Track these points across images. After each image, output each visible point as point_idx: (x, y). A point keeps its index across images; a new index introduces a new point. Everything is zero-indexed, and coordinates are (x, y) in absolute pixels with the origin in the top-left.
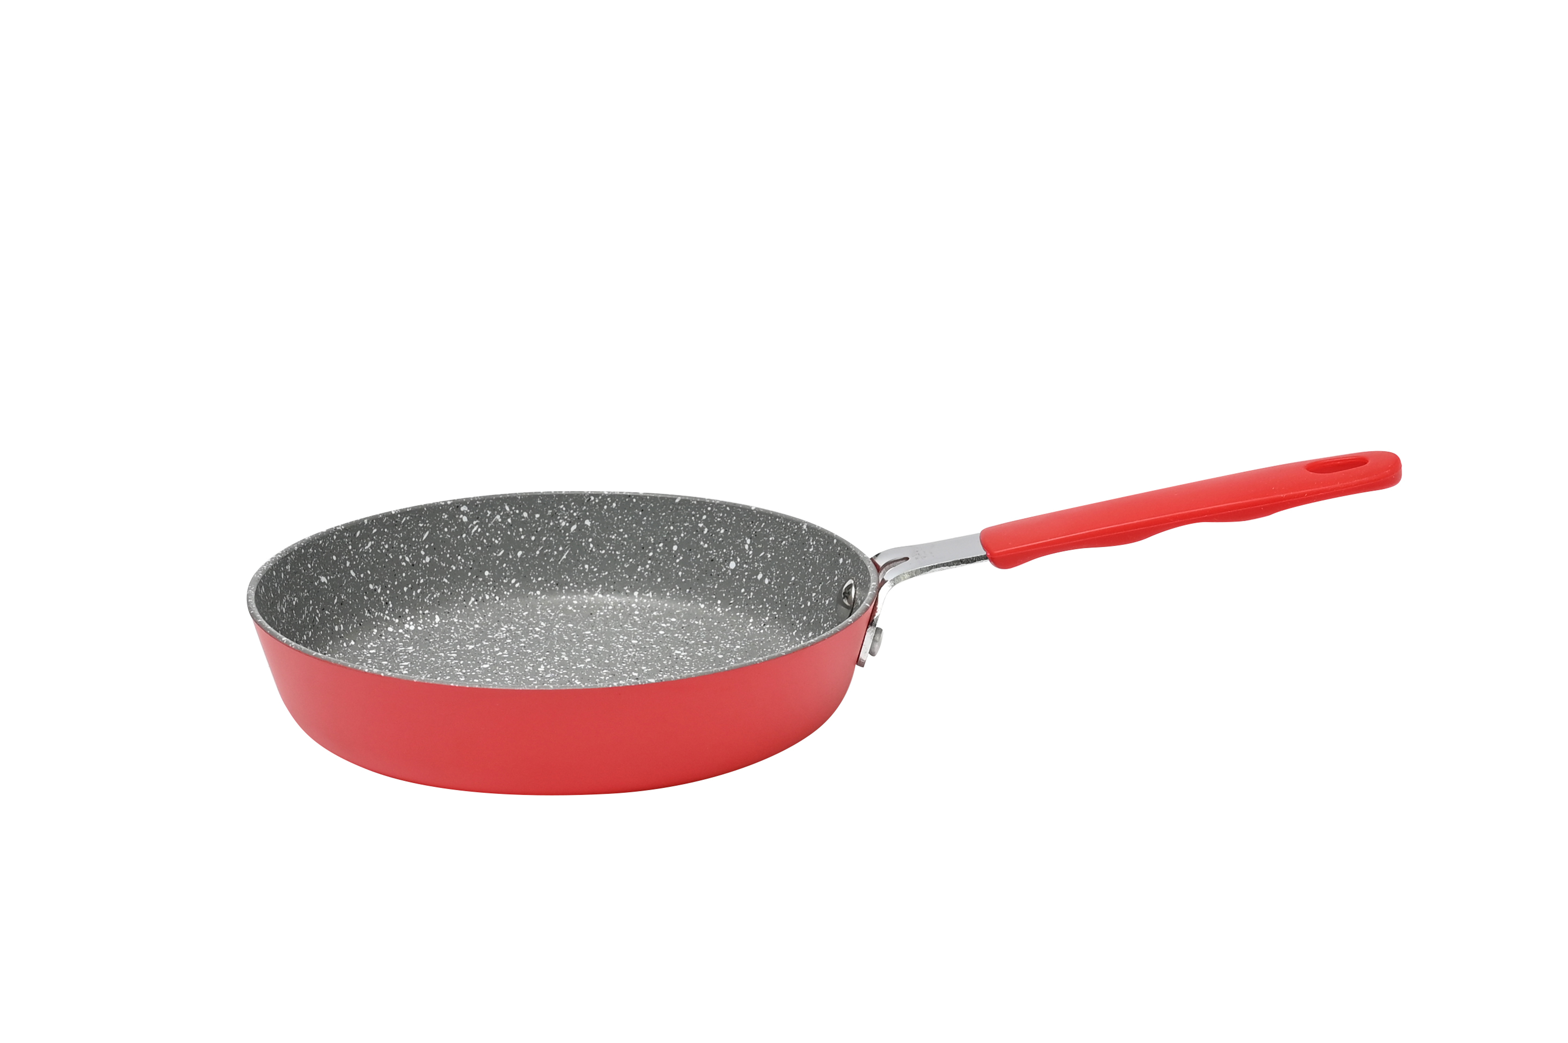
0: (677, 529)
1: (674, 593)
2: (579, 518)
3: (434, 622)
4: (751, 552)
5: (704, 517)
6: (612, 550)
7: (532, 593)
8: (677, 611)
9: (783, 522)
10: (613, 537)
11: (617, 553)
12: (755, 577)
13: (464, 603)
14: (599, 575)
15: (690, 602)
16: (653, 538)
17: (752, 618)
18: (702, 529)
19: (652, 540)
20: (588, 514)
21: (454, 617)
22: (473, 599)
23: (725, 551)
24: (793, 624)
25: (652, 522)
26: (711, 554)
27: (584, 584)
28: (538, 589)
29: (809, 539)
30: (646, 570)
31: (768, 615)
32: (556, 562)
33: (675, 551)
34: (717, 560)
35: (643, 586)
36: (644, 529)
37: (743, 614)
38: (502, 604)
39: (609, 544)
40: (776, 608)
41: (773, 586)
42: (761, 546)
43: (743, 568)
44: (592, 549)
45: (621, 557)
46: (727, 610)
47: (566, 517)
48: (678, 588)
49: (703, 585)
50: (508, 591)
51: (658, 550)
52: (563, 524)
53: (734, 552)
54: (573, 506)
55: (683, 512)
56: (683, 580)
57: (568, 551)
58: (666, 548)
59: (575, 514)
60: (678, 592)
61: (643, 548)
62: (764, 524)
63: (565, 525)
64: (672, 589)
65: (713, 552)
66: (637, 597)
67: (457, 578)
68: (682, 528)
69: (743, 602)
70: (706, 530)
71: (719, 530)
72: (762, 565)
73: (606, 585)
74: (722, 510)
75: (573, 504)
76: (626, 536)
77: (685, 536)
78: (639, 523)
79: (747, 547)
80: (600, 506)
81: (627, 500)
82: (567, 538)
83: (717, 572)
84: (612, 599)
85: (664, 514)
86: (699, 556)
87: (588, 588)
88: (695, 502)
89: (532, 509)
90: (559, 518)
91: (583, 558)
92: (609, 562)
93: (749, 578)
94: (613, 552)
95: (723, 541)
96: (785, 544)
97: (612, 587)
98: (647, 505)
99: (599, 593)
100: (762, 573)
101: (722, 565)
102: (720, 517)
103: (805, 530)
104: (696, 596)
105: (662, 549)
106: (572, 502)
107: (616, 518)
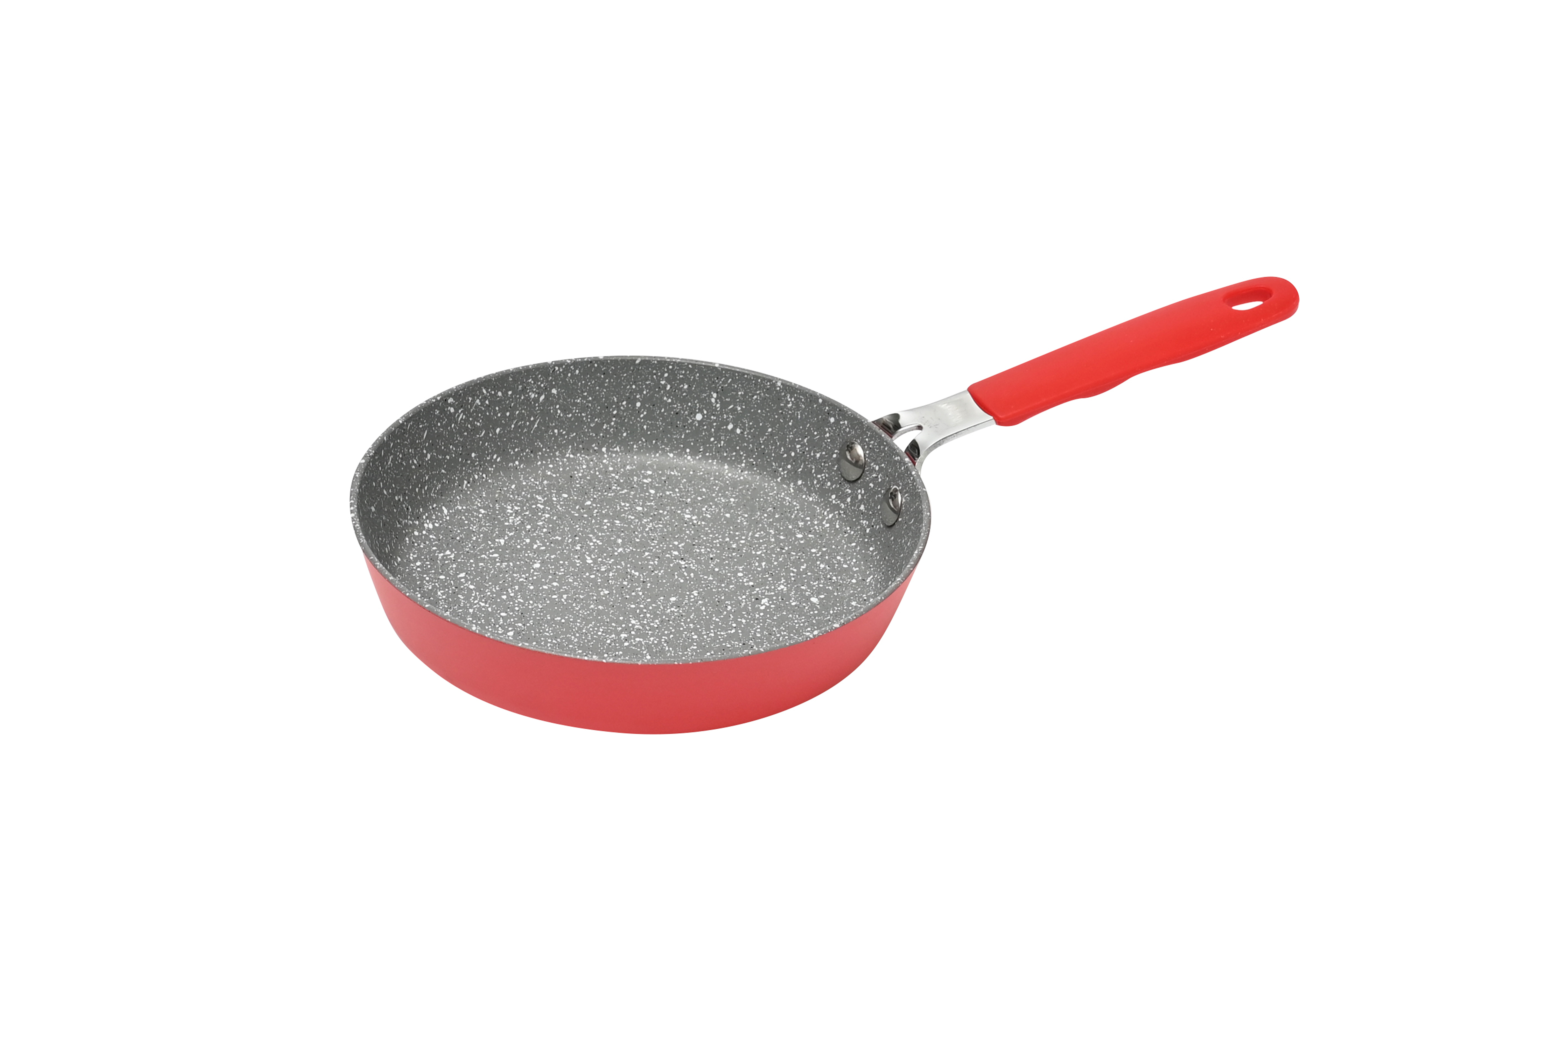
0: (639, 388)
1: (641, 445)
2: (546, 389)
3: (444, 515)
4: (718, 405)
5: (666, 375)
6: (578, 413)
7: (512, 464)
8: (648, 463)
9: (752, 378)
10: (579, 401)
11: (583, 414)
12: (725, 427)
13: (460, 487)
14: (568, 437)
15: (658, 452)
16: (616, 397)
17: (726, 464)
18: (665, 386)
19: (615, 399)
20: (554, 383)
21: (457, 505)
22: (466, 482)
23: (690, 404)
24: (775, 471)
25: (614, 383)
26: (675, 408)
27: (555, 447)
28: (516, 460)
29: (785, 396)
30: (611, 427)
31: (744, 461)
32: (529, 432)
33: (639, 408)
34: (682, 412)
35: (610, 441)
36: (607, 390)
37: (715, 461)
38: (490, 481)
39: (575, 408)
40: (753, 456)
41: (746, 436)
42: (729, 400)
43: (711, 419)
44: (560, 414)
45: (587, 419)
46: (697, 458)
47: (535, 390)
48: (644, 440)
49: (669, 435)
50: (492, 467)
51: (622, 408)
52: (533, 396)
53: (700, 405)
54: (540, 378)
55: (644, 372)
56: (649, 433)
57: (538, 420)
58: (630, 406)
59: (542, 385)
60: (645, 444)
61: (607, 407)
62: (730, 380)
63: (535, 397)
64: (638, 442)
65: (677, 406)
66: (605, 452)
67: (452, 466)
68: (644, 386)
69: (714, 450)
70: (669, 387)
71: (682, 386)
72: (731, 417)
73: (575, 445)
74: (684, 367)
75: (540, 376)
76: (590, 398)
77: (647, 393)
78: (601, 385)
79: (713, 400)
80: (564, 374)
81: (589, 366)
82: (537, 408)
83: (683, 423)
84: (582, 457)
85: (625, 375)
86: (663, 410)
87: (560, 451)
88: (656, 362)
89: (505, 387)
90: (528, 391)
91: (552, 423)
92: (576, 424)
93: (718, 429)
94: (579, 415)
95: (687, 396)
96: (756, 399)
97: (581, 446)
98: (608, 368)
99: (569, 454)
100: (733, 423)
101: (687, 417)
102: (682, 374)
103: (780, 387)
104: (663, 446)
105: (625, 406)
106: (539, 374)
107: (580, 384)
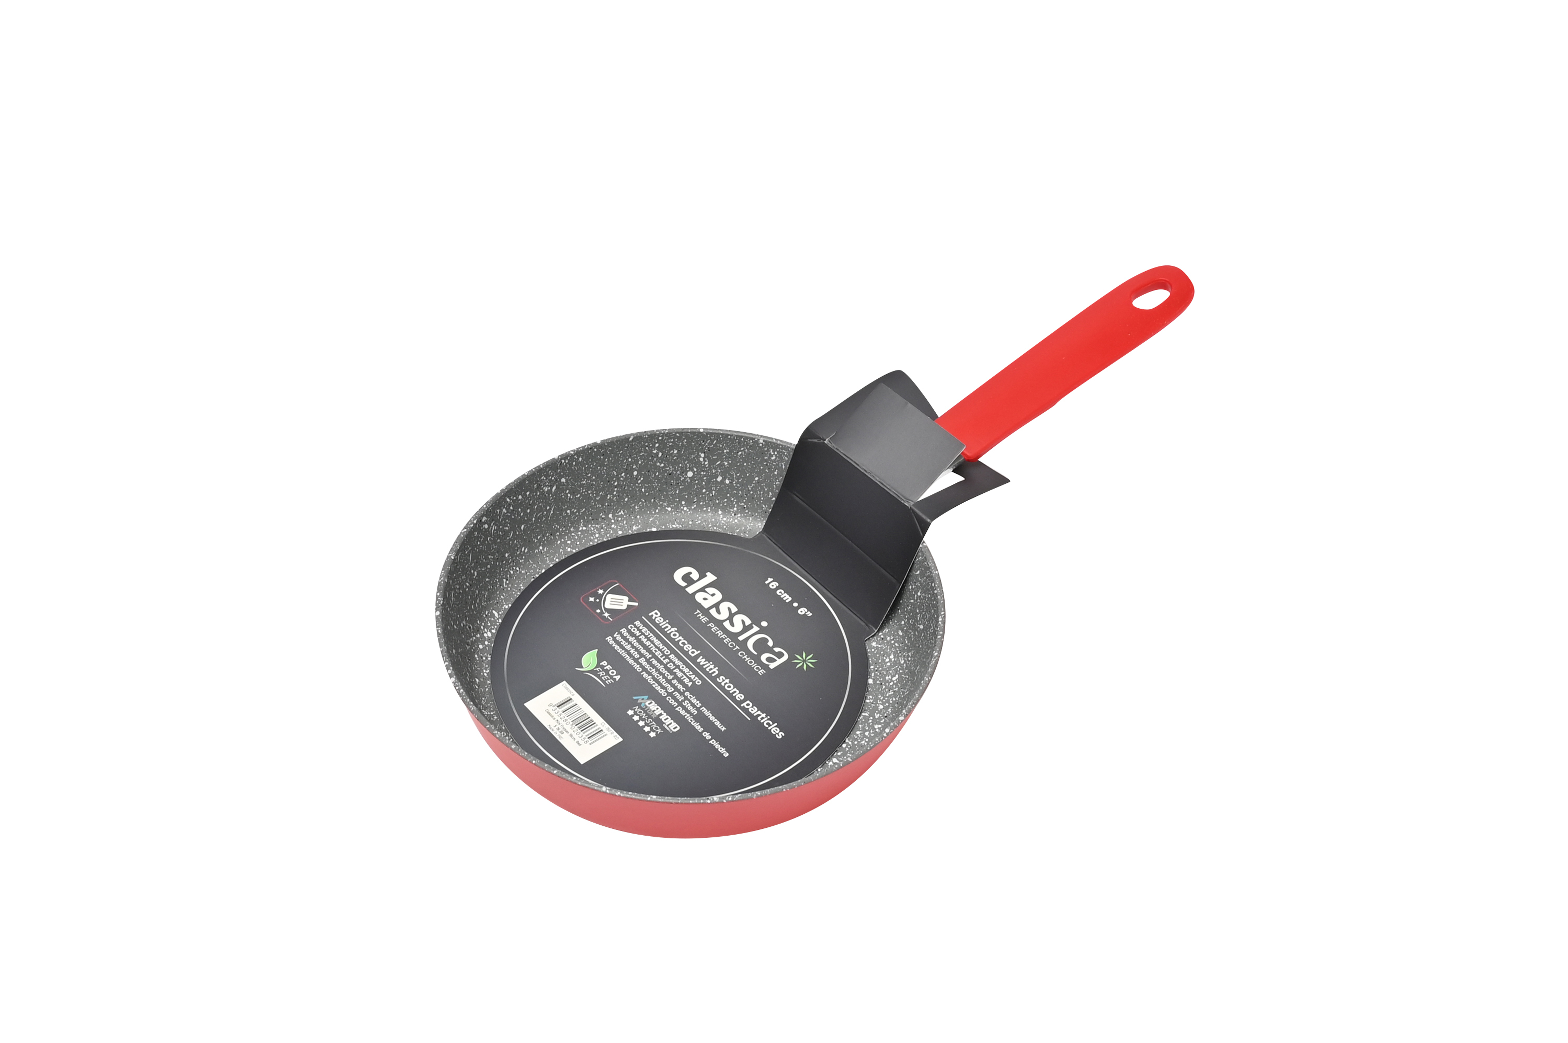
0: (634, 460)
1: (641, 506)
2: (556, 480)
3: (496, 619)
4: (706, 463)
5: (657, 445)
6: (585, 492)
7: (537, 550)
8: (651, 519)
9: (735, 438)
10: (584, 482)
11: (589, 492)
12: (714, 480)
13: (501, 587)
14: (579, 513)
15: (657, 508)
16: (615, 471)
17: (719, 510)
18: (657, 454)
19: (615, 473)
20: (562, 474)
21: (503, 605)
22: (505, 580)
23: (680, 465)
24: (766, 512)
25: (613, 461)
26: (668, 470)
27: (570, 525)
28: (540, 546)
29: (768, 450)
30: (614, 496)
31: (736, 506)
32: (547, 519)
33: (636, 476)
34: (675, 473)
35: (615, 508)
36: (607, 468)
37: (709, 508)
38: (523, 572)
39: (582, 489)
40: (743, 500)
41: (735, 485)
42: (716, 457)
43: (701, 475)
44: (570, 497)
45: (593, 494)
46: (693, 507)
47: (547, 484)
48: (643, 501)
49: (665, 493)
50: (522, 559)
51: (622, 479)
52: (546, 489)
53: (690, 465)
54: (551, 473)
55: (637, 446)
56: (647, 494)
57: (553, 508)
58: (628, 475)
59: (553, 478)
60: (644, 504)
61: (609, 481)
62: (715, 441)
63: (548, 489)
64: (639, 503)
65: (670, 468)
66: (612, 518)
67: (492, 573)
68: (639, 458)
69: (706, 499)
70: (660, 454)
71: (672, 451)
72: (720, 471)
73: (586, 518)
74: (672, 437)
75: (550, 472)
76: (594, 478)
77: (642, 463)
78: (602, 465)
79: (701, 459)
80: (569, 464)
81: (590, 451)
82: (551, 498)
83: (676, 481)
84: (594, 527)
85: (621, 452)
86: (657, 474)
87: (574, 527)
88: (647, 436)
89: (524, 490)
90: (542, 487)
91: (564, 507)
92: (585, 501)
93: (709, 482)
94: (586, 493)
95: (677, 459)
96: (741, 454)
97: (590, 518)
98: (606, 450)
99: (582, 527)
100: (721, 476)
101: (680, 476)
102: (671, 442)
103: (762, 444)
104: (661, 503)
105: (624, 477)
106: (549, 471)
107: (583, 468)
